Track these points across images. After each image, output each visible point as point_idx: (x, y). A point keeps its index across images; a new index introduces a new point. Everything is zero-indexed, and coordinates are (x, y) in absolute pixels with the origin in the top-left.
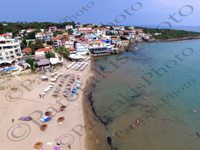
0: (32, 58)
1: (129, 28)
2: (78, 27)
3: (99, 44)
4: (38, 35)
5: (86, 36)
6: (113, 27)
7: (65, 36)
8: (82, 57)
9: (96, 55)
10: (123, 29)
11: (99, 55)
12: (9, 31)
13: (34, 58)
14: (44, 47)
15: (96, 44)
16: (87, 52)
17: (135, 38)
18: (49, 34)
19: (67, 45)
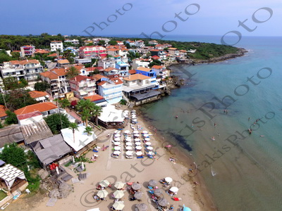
3: (140, 81)
5: (105, 65)
9: (140, 102)
11: (143, 101)
13: (22, 136)
15: (134, 81)
16: (121, 98)
17: (167, 60)
18: (33, 64)
19: (83, 88)
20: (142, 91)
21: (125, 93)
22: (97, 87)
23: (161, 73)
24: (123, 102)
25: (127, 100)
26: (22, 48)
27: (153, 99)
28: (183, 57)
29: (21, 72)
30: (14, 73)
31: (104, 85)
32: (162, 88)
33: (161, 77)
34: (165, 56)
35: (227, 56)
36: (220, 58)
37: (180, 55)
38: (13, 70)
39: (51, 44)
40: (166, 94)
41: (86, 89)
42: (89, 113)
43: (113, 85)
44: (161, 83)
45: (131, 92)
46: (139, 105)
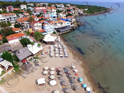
0: (8, 49)
3: (62, 23)
5: (46, 16)
16: (53, 31)
17: (74, 14)
18: (13, 15)
19: (36, 26)
20: (63, 28)
21: (55, 29)
22: (42, 26)
23: (71, 19)
24: (54, 33)
25: (56, 32)
26: (7, 8)
27: (68, 31)
28: (82, 12)
29: (8, 19)
30: (4, 20)
31: (46, 25)
32: (72, 27)
33: (71, 21)
34: (73, 12)
35: (102, 12)
36: (99, 13)
37: (80, 11)
38: (4, 18)
39: (21, 6)
40: (74, 29)
41: (37, 27)
42: (39, 38)
43: (50, 25)
44: (71, 24)
45: (58, 28)
46: (61, 34)
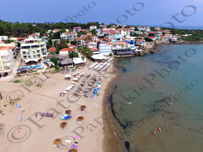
0: (57, 57)
1: (155, 29)
2: (102, 27)
3: (123, 45)
4: (63, 35)
5: (110, 37)
6: (138, 28)
7: (89, 36)
8: (105, 58)
9: (119, 56)
10: (149, 30)
11: (122, 56)
12: (38, 31)
13: (59, 57)
14: (68, 47)
15: (119, 45)
16: (110, 53)
18: (73, 34)
19: (90, 45)
20: (123, 50)
21: (112, 50)
22: (98, 45)
26: (74, 28)
27: (128, 56)
28: (175, 39)
29: (68, 37)
30: (65, 37)
31: (101, 45)
33: (140, 46)
34: (160, 37)
39: (90, 27)
40: (140, 55)
41: (92, 46)
43: (106, 45)
44: (139, 49)
45: (115, 50)
46: (119, 57)
